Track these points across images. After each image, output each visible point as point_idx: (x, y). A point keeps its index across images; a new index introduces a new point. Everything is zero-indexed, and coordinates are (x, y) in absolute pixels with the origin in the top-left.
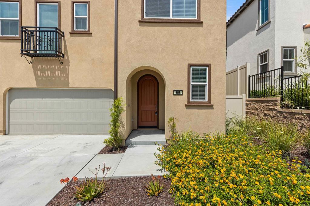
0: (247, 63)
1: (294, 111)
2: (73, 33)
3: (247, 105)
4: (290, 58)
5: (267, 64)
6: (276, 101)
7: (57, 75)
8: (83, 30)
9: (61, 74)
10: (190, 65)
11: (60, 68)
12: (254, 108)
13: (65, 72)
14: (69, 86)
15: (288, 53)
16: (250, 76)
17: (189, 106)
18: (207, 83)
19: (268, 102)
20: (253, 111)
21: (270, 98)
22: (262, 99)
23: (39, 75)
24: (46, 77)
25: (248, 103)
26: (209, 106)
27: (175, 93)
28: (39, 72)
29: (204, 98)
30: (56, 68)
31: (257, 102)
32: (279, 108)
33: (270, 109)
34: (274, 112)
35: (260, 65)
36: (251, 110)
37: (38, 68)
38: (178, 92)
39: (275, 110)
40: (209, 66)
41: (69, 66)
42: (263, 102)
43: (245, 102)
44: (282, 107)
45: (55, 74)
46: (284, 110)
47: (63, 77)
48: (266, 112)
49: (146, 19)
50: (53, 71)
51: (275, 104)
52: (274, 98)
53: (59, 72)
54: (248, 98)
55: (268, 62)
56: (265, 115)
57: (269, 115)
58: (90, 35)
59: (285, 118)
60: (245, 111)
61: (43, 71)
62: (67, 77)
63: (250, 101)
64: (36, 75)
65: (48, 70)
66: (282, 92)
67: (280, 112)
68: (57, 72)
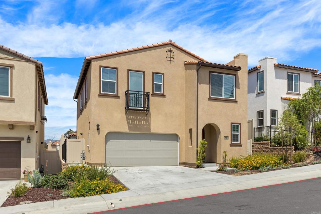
0: (253, 119)
1: (275, 148)
2: (154, 95)
3: (253, 146)
4: (275, 117)
5: (262, 119)
6: (268, 143)
7: (143, 123)
8: (159, 93)
9: (145, 123)
10: (232, 123)
11: (145, 118)
12: (257, 148)
13: (148, 121)
14: (150, 131)
15: (274, 113)
16: (254, 128)
17: (232, 145)
18: (239, 133)
19: (265, 144)
20: (257, 150)
21: (266, 142)
22: (262, 142)
23: (130, 123)
24: (135, 124)
25: (254, 145)
26: (240, 145)
27: (225, 138)
28: (130, 121)
29: (238, 141)
30: (142, 118)
31: (259, 144)
32: (269, 147)
33: (266, 148)
34: (268, 149)
35: (259, 119)
36: (256, 149)
37: (130, 118)
38: (226, 138)
39: (268, 148)
40: (240, 124)
41: (150, 117)
42: (262, 144)
43: (252, 145)
44: (271, 146)
45: (142, 123)
46: (271, 148)
47: (147, 125)
48: (264, 150)
49: (212, 98)
50: (140, 120)
51: (268, 145)
52: (267, 142)
53: (144, 122)
54: (253, 142)
55: (263, 118)
56: (263, 151)
57: (265, 151)
58: (164, 97)
59: (272, 151)
60: (252, 150)
61: (133, 120)
62: (149, 125)
63: (255, 144)
64: (128, 123)
65: (136, 120)
66: (271, 138)
67: (270, 149)
68: (142, 121)
